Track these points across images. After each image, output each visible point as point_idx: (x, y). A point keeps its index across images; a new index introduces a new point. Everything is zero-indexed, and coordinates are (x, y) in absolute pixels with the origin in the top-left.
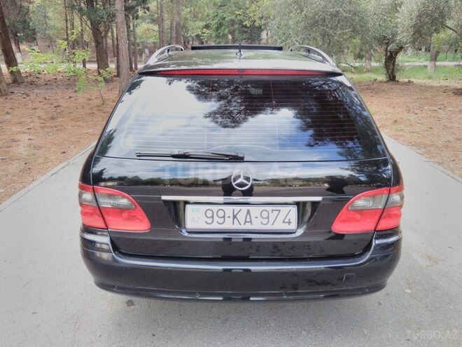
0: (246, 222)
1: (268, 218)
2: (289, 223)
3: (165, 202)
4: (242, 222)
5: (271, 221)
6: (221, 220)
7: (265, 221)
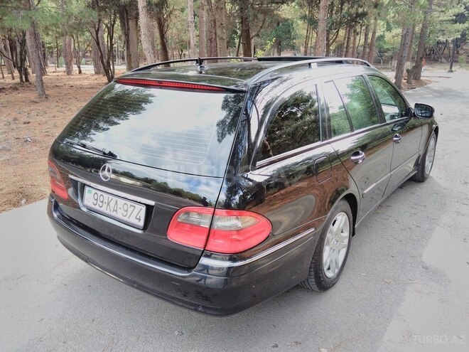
0: (114, 210)
1: (127, 211)
2: (140, 220)
3: (71, 179)
4: (112, 210)
5: (128, 215)
6: (101, 204)
7: (125, 213)
